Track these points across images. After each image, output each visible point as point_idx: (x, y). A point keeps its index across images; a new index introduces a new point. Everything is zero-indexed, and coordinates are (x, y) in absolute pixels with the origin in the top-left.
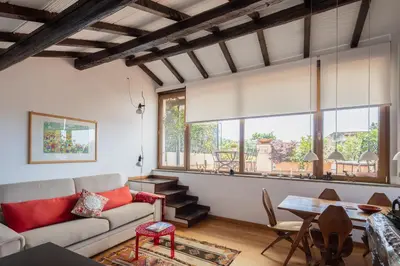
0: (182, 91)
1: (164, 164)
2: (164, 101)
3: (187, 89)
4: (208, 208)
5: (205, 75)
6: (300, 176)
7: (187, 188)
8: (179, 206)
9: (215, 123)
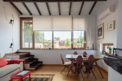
0: (31, 19)
1: (23, 47)
2: (23, 21)
3: (33, 18)
4: (42, 62)
5: (40, 14)
6: (68, 49)
7: (34, 56)
8: (31, 63)
9: (43, 32)
